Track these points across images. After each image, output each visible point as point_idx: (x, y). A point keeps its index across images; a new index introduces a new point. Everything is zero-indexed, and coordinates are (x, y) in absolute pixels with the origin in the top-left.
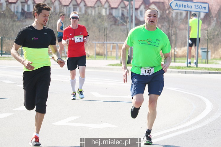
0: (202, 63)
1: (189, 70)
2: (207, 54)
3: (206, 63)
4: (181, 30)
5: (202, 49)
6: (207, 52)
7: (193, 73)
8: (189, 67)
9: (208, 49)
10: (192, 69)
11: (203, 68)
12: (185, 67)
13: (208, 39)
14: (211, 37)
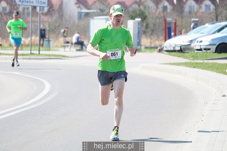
0: (45, 50)
1: (32, 57)
2: (49, 43)
3: (47, 50)
7: (36, 59)
8: (33, 54)
10: (35, 56)
11: (45, 55)
12: (29, 54)
13: (49, 30)
14: (52, 28)
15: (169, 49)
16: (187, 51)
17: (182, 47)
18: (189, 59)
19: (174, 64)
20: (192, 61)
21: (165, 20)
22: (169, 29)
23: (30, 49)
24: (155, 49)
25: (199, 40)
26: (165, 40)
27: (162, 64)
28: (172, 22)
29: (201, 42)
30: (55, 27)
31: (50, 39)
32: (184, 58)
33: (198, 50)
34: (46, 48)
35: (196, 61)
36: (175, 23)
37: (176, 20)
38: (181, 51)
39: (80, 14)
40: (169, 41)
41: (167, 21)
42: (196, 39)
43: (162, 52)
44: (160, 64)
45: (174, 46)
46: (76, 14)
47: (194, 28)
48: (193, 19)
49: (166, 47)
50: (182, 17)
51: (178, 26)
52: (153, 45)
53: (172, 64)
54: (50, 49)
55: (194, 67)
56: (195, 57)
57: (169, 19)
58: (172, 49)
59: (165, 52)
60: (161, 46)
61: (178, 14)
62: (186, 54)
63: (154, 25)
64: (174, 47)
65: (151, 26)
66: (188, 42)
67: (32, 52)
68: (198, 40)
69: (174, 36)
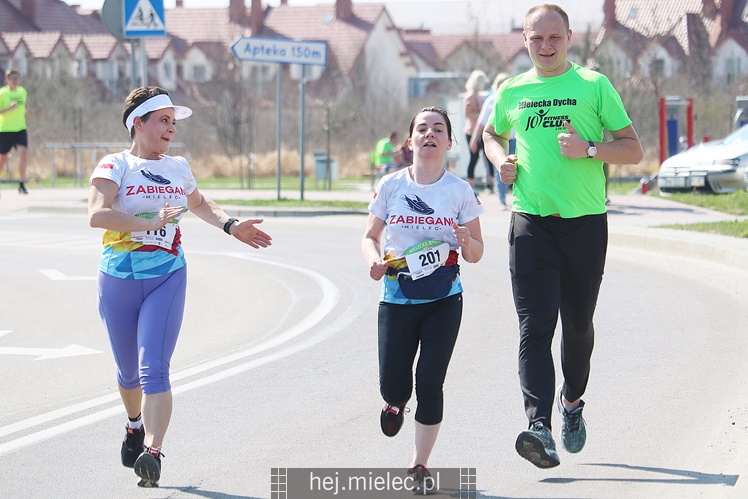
0: (317, 189)
1: (282, 208)
2: (328, 168)
3: (324, 189)
4: (263, 109)
5: (316, 155)
6: (328, 162)
7: (294, 214)
8: (285, 200)
9: (328, 154)
10: (291, 206)
11: (317, 202)
12: (273, 201)
13: (328, 132)
14: (338, 125)
15: (673, 184)
16: (724, 190)
17: (710, 178)
18: (733, 213)
20: (742, 219)
21: (663, 101)
22: (673, 126)
23: (276, 185)
24: (632, 184)
26: (662, 160)
27: (656, 227)
28: (679, 106)
30: (344, 123)
31: (332, 157)
32: (717, 210)
34: (321, 184)
36: (690, 110)
37: (691, 100)
38: (707, 188)
39: (414, 83)
40: (672, 163)
41: (667, 103)
44: (650, 227)
45: (687, 175)
46: (404, 84)
47: (742, 123)
48: (739, 98)
49: (664, 178)
50: (707, 92)
51: (696, 117)
54: (334, 185)
57: (671, 99)
58: (681, 183)
59: (662, 194)
60: (647, 174)
62: (721, 199)
64: (686, 178)
66: (726, 163)
67: (284, 194)
69: (686, 146)
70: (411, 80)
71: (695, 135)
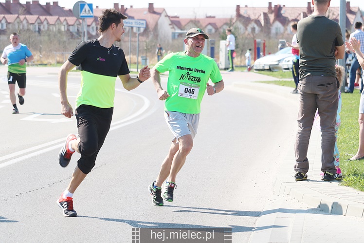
2: (146, 61)
4: (125, 42)
5: (142, 57)
6: (146, 59)
8: (132, 72)
9: (146, 57)
10: (134, 74)
13: (146, 49)
14: (149, 47)
15: (259, 68)
16: (276, 70)
17: (271, 67)
18: (278, 78)
19: (265, 82)
20: (281, 80)
21: (255, 41)
22: (258, 49)
25: (287, 59)
26: (255, 60)
28: (261, 43)
29: (288, 61)
30: (151, 46)
31: (148, 58)
32: (273, 76)
33: (286, 69)
35: (284, 80)
36: (264, 44)
37: (264, 41)
38: (270, 70)
39: (174, 34)
40: (258, 61)
41: (257, 42)
42: (283, 59)
43: (251, 70)
44: (252, 82)
46: (170, 35)
47: (281, 49)
48: (280, 40)
49: (256, 66)
50: (270, 38)
51: (266, 46)
52: (242, 65)
53: (262, 82)
55: (283, 85)
56: (283, 76)
57: (258, 40)
58: (261, 68)
59: (255, 71)
61: (265, 35)
62: (274, 73)
63: (244, 45)
64: (263, 66)
65: (241, 46)
66: (276, 61)
68: (285, 60)
69: (263, 56)
70: (173, 33)
71: (266, 52)
